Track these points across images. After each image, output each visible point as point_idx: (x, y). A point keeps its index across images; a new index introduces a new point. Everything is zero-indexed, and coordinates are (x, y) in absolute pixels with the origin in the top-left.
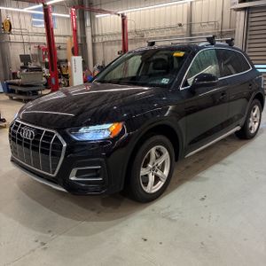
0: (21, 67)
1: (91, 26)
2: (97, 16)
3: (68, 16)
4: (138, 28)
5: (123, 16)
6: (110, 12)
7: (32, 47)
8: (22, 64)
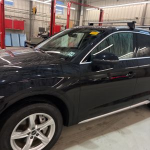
0: (39, 35)
1: (83, 15)
2: (87, 9)
3: (66, 7)
4: (110, 19)
5: (101, 10)
6: (95, 8)
7: (47, 24)
8: (40, 33)
